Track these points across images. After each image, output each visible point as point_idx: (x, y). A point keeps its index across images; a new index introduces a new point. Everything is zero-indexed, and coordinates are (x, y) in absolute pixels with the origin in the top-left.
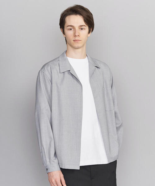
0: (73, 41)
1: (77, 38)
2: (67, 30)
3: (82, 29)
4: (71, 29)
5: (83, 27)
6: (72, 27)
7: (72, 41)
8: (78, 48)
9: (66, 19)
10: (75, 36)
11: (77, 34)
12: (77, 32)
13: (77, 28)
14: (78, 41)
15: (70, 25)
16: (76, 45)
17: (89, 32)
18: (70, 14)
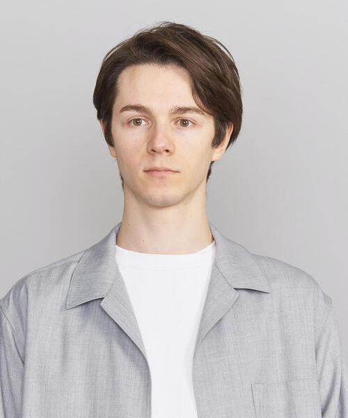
0: (146, 171)
1: (161, 162)
2: (123, 124)
3: (184, 123)
4: (137, 122)
5: (188, 115)
6: (142, 115)
7: (141, 174)
8: (165, 205)
9: (120, 80)
10: (153, 152)
11: (160, 144)
12: (160, 135)
13: (163, 120)
14: (164, 174)
15: (133, 103)
16: (157, 192)
17: (217, 140)
18: (137, 61)
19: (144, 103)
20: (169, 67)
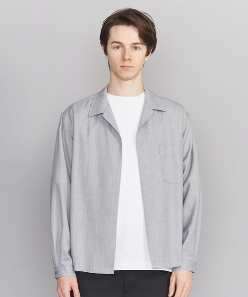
0: (121, 67)
1: (126, 64)
2: (112, 48)
3: (136, 48)
4: (118, 48)
5: (137, 46)
6: (120, 45)
7: (119, 68)
8: (128, 79)
10: (124, 60)
11: (127, 57)
12: (127, 54)
13: (128, 47)
14: (128, 68)
15: (117, 41)
16: (125, 74)
17: (147, 54)
18: (118, 24)
19: (120, 41)
20: (130, 27)
